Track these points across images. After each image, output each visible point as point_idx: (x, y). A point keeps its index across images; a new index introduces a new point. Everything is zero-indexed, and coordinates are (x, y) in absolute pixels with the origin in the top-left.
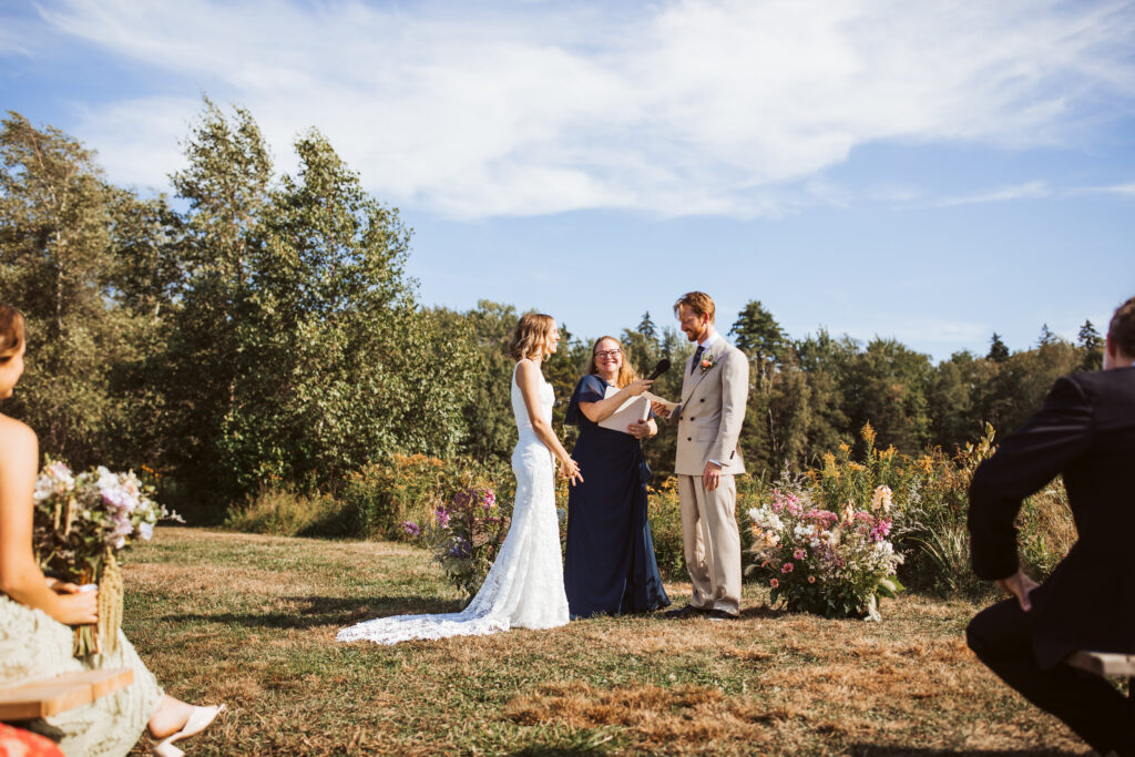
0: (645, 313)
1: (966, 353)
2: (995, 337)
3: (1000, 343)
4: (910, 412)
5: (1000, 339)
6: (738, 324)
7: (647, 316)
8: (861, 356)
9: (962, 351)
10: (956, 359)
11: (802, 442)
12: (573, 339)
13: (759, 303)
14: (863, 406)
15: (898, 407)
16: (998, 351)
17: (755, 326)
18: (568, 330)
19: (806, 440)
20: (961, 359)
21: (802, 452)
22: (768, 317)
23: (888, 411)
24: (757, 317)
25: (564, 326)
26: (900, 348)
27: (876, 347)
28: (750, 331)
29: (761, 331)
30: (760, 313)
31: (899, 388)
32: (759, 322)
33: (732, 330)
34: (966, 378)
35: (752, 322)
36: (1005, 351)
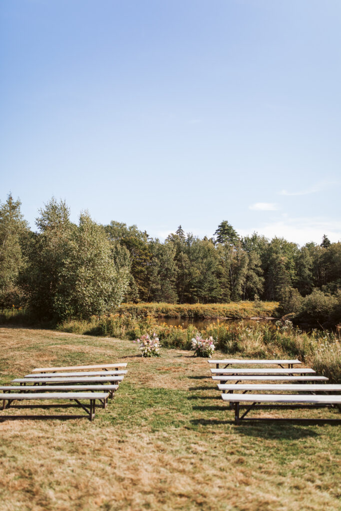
0: (179, 226)
1: (312, 244)
2: (325, 236)
3: (327, 239)
4: (288, 268)
5: (326, 237)
6: (218, 230)
7: (180, 227)
8: (269, 245)
9: (311, 242)
10: (308, 245)
11: (243, 280)
12: (149, 237)
13: (227, 222)
14: (269, 265)
15: (283, 266)
16: (326, 243)
17: (226, 231)
18: (147, 233)
19: (245, 280)
20: (310, 246)
21: (243, 285)
22: (231, 227)
23: (279, 268)
24: (226, 228)
25: (146, 232)
26: (285, 242)
27: (275, 241)
28: (223, 233)
29: (228, 233)
30: (227, 226)
31: (284, 258)
32: (227, 230)
33: (216, 233)
34: (311, 254)
35: (224, 230)
36: (329, 243)
